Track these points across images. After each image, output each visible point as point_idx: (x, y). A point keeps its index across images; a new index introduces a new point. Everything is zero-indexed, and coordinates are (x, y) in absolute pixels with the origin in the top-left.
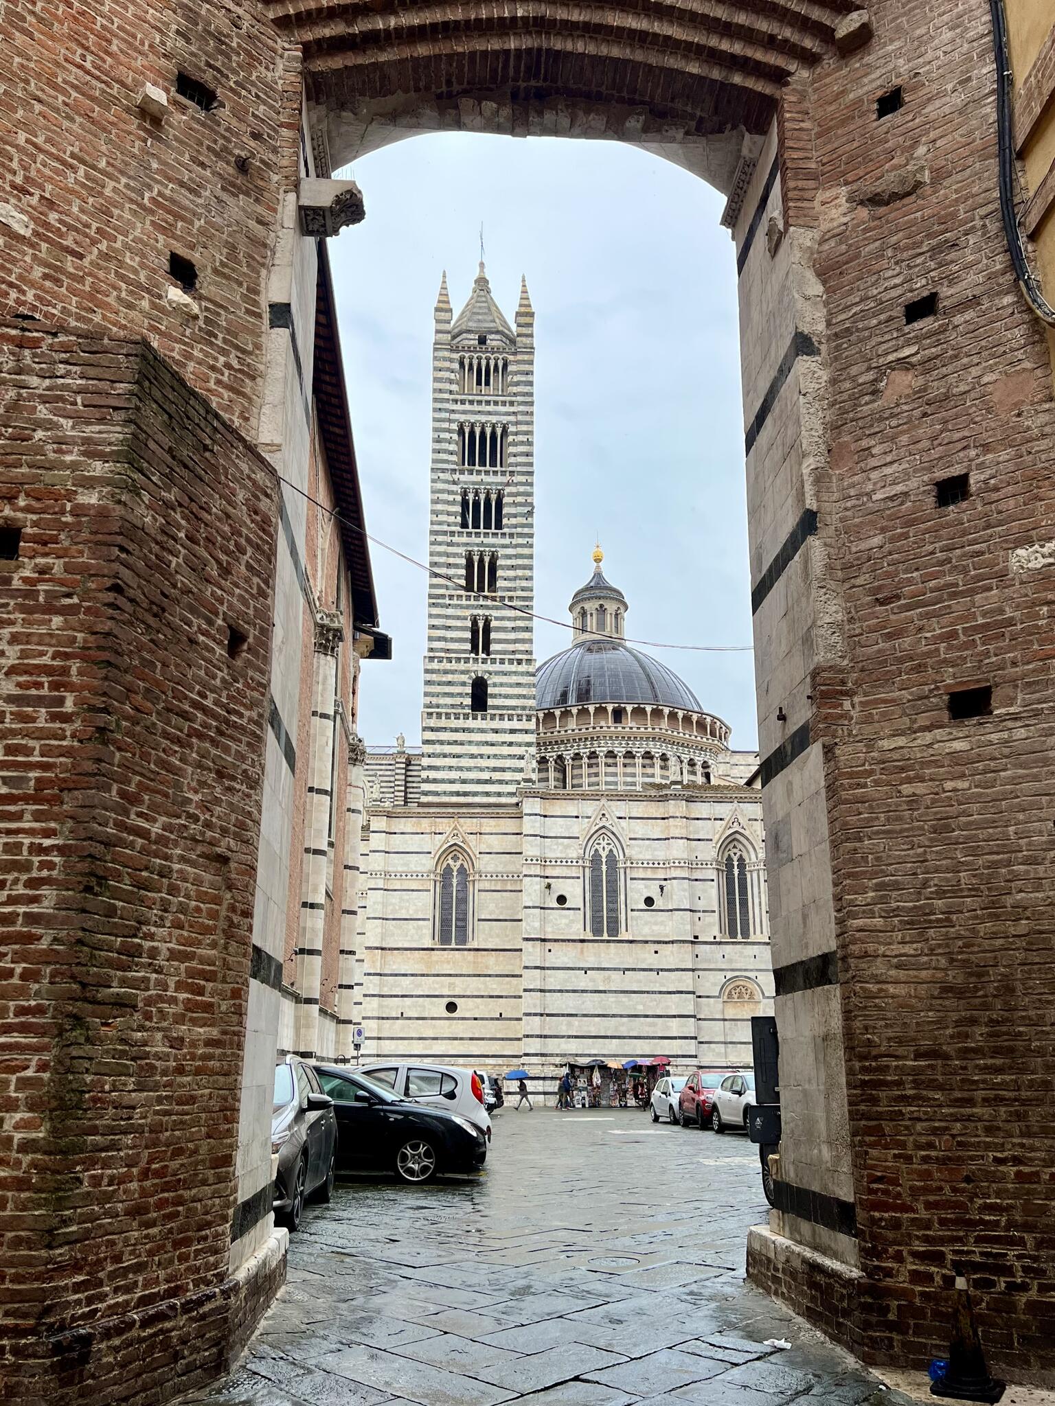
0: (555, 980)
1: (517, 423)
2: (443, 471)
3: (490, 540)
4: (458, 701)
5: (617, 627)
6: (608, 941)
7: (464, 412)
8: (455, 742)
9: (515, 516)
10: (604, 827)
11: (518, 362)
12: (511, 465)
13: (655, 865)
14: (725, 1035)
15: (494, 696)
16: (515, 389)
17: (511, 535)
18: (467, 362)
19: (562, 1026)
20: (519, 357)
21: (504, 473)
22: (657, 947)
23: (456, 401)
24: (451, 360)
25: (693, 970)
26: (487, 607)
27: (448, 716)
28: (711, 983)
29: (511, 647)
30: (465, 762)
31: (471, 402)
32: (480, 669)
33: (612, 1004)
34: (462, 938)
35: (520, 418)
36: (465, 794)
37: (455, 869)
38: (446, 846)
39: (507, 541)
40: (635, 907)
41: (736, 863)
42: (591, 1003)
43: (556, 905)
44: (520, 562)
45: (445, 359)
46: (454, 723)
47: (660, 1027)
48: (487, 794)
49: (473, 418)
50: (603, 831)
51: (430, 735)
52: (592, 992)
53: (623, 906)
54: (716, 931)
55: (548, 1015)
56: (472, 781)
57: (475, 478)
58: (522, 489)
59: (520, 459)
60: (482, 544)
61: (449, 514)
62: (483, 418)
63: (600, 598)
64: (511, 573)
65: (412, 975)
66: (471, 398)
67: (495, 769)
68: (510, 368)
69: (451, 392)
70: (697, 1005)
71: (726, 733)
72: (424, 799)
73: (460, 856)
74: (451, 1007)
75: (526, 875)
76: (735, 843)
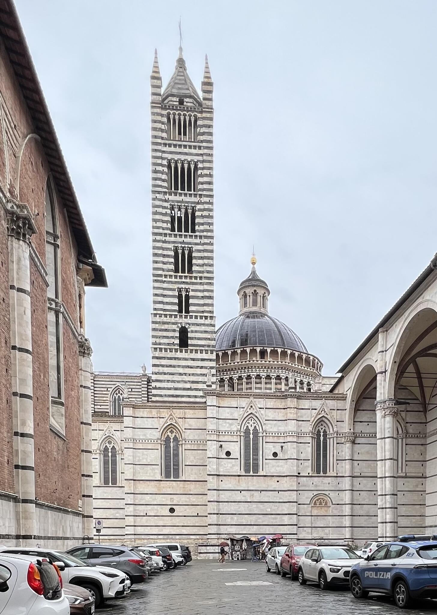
0: (224, 496)
1: (203, 161)
2: (159, 192)
3: (188, 240)
4: (172, 341)
5: (263, 304)
7: (171, 153)
8: (170, 366)
9: (202, 224)
11: (204, 118)
12: (200, 190)
13: (278, 434)
14: (312, 523)
15: (192, 338)
16: (201, 138)
17: (201, 237)
18: (171, 117)
20: (204, 115)
21: (195, 195)
23: (165, 145)
24: (162, 115)
25: (297, 491)
26: (187, 283)
27: (166, 350)
28: (306, 497)
29: (201, 309)
30: (176, 378)
31: (175, 146)
32: (184, 321)
33: (255, 508)
34: (177, 475)
35: (205, 158)
36: (177, 396)
37: (172, 438)
38: (166, 425)
39: (198, 241)
41: (322, 434)
42: (243, 508)
43: (225, 457)
44: (206, 254)
45: (158, 114)
46: (169, 355)
47: (278, 520)
49: (176, 157)
51: (157, 362)
52: (243, 502)
53: (261, 457)
55: (221, 514)
56: (180, 389)
57: (178, 198)
58: (206, 206)
59: (205, 186)
60: (183, 242)
61: (163, 222)
62: (183, 157)
63: (254, 286)
64: (200, 262)
65: (151, 494)
66: (175, 142)
67: (193, 382)
68: (199, 123)
69: (162, 138)
70: (298, 509)
71: (320, 366)
72: (154, 399)
73: (174, 431)
74: (172, 510)
75: (208, 440)
76: (322, 423)
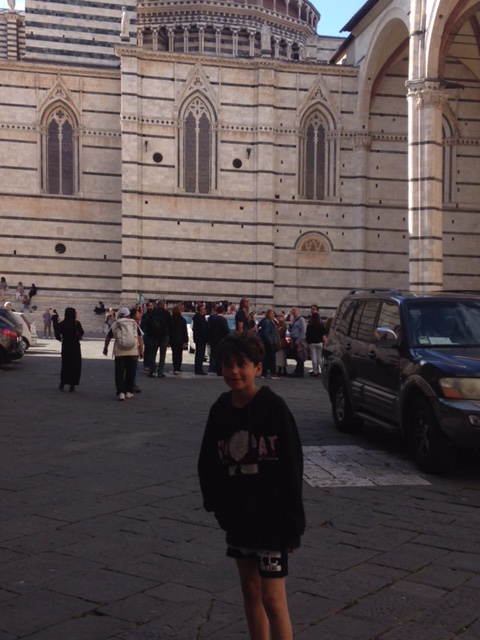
0: (150, 228)
6: (199, 197)
10: (198, 91)
13: (242, 129)
14: (298, 280)
19: (158, 268)
22: (242, 204)
25: (273, 225)
28: (288, 236)
30: (68, 21)
33: (202, 251)
34: (69, 189)
36: (70, 53)
37: (61, 125)
38: (50, 102)
40: (223, 167)
41: (316, 132)
42: (183, 250)
43: (152, 162)
47: (241, 272)
48: (91, 55)
50: (197, 94)
52: (184, 240)
53: (213, 166)
54: (294, 191)
55: (145, 258)
56: (75, 42)
65: (23, 219)
67: (98, 31)
70: (275, 255)
71: (315, 18)
72: (29, 55)
73: (65, 112)
74: (60, 248)
75: (124, 132)
76: (317, 113)
